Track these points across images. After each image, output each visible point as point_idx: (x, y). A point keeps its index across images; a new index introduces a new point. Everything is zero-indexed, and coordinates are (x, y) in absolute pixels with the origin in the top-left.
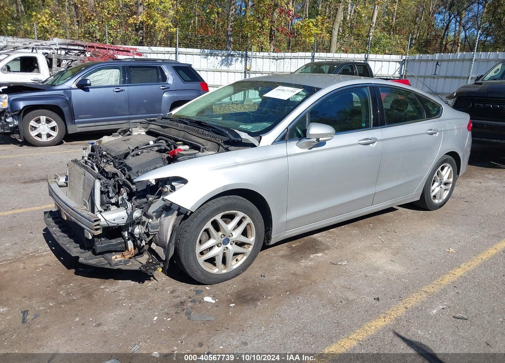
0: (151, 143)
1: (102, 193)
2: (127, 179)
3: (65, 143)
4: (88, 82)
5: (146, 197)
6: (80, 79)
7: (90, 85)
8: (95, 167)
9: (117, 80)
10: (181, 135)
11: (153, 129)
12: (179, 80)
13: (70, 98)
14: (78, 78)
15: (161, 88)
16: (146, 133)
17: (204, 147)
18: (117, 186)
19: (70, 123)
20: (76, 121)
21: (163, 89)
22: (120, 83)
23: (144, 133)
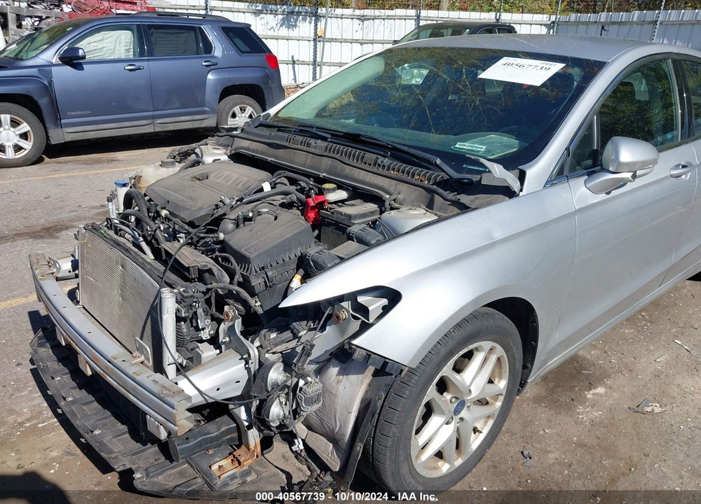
0: (267, 187)
1: (179, 319)
2: (240, 284)
3: (47, 159)
4: (81, 53)
5: (290, 329)
6: (66, 47)
7: (84, 57)
8: (144, 245)
9: (128, 50)
10: (323, 166)
11: (248, 149)
12: (232, 52)
13: (51, 82)
14: (61, 46)
15: (203, 64)
16: (229, 157)
17: (393, 197)
18: (213, 301)
19: (54, 126)
20: (63, 121)
21: (207, 66)
22: (134, 55)
23: (226, 158)
